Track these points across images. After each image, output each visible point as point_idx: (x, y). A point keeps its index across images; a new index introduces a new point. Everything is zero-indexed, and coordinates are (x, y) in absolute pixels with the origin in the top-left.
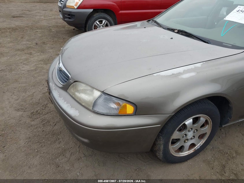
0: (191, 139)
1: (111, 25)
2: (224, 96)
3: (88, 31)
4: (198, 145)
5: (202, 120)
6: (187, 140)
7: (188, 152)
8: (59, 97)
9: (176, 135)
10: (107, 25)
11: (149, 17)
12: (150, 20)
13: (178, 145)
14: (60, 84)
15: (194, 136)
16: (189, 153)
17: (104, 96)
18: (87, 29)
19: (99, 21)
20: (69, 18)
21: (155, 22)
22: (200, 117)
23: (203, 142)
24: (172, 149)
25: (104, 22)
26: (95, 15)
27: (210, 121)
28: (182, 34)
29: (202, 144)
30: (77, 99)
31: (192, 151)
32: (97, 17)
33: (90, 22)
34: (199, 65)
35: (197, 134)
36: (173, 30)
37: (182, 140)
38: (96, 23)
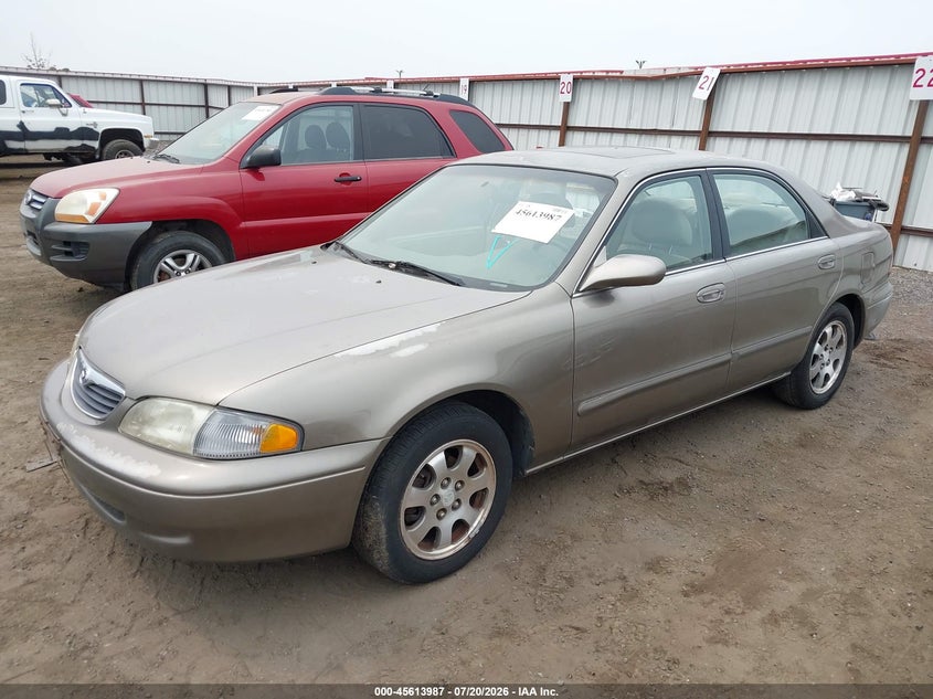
0: (454, 508)
1: (215, 263)
2: (498, 390)
3: (139, 287)
4: (475, 525)
5: (469, 454)
6: (444, 510)
7: (452, 547)
8: (97, 447)
9: (413, 496)
10: (201, 267)
11: (326, 236)
12: (330, 245)
13: (423, 527)
14: (91, 418)
15: (458, 500)
16: (458, 549)
17: (220, 415)
18: (134, 284)
19: (174, 258)
20: (68, 254)
21: (343, 247)
22: (461, 447)
23: (486, 515)
24: (412, 537)
25: (190, 257)
26: (158, 240)
27: (487, 456)
28: (407, 272)
29: (483, 521)
30: (150, 441)
31: (462, 543)
32: (166, 244)
33: (142, 262)
34: (433, 329)
35: (466, 496)
36: (385, 264)
37: (431, 512)
38: (166, 263)
